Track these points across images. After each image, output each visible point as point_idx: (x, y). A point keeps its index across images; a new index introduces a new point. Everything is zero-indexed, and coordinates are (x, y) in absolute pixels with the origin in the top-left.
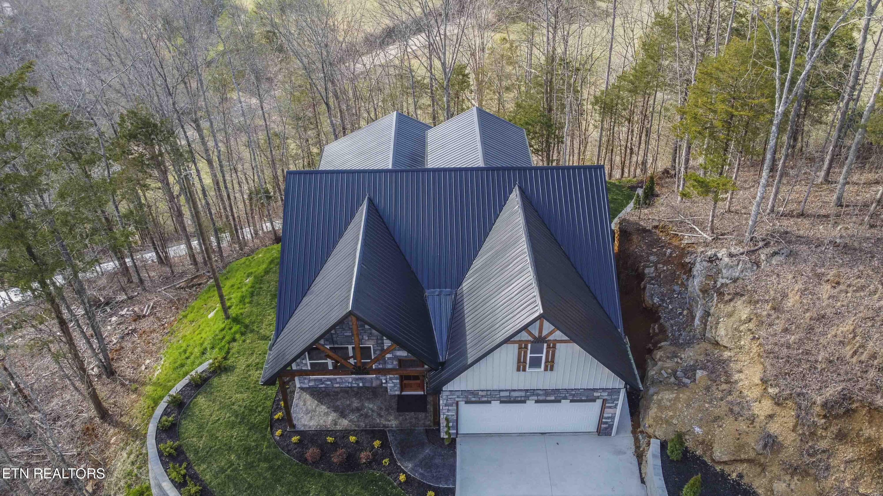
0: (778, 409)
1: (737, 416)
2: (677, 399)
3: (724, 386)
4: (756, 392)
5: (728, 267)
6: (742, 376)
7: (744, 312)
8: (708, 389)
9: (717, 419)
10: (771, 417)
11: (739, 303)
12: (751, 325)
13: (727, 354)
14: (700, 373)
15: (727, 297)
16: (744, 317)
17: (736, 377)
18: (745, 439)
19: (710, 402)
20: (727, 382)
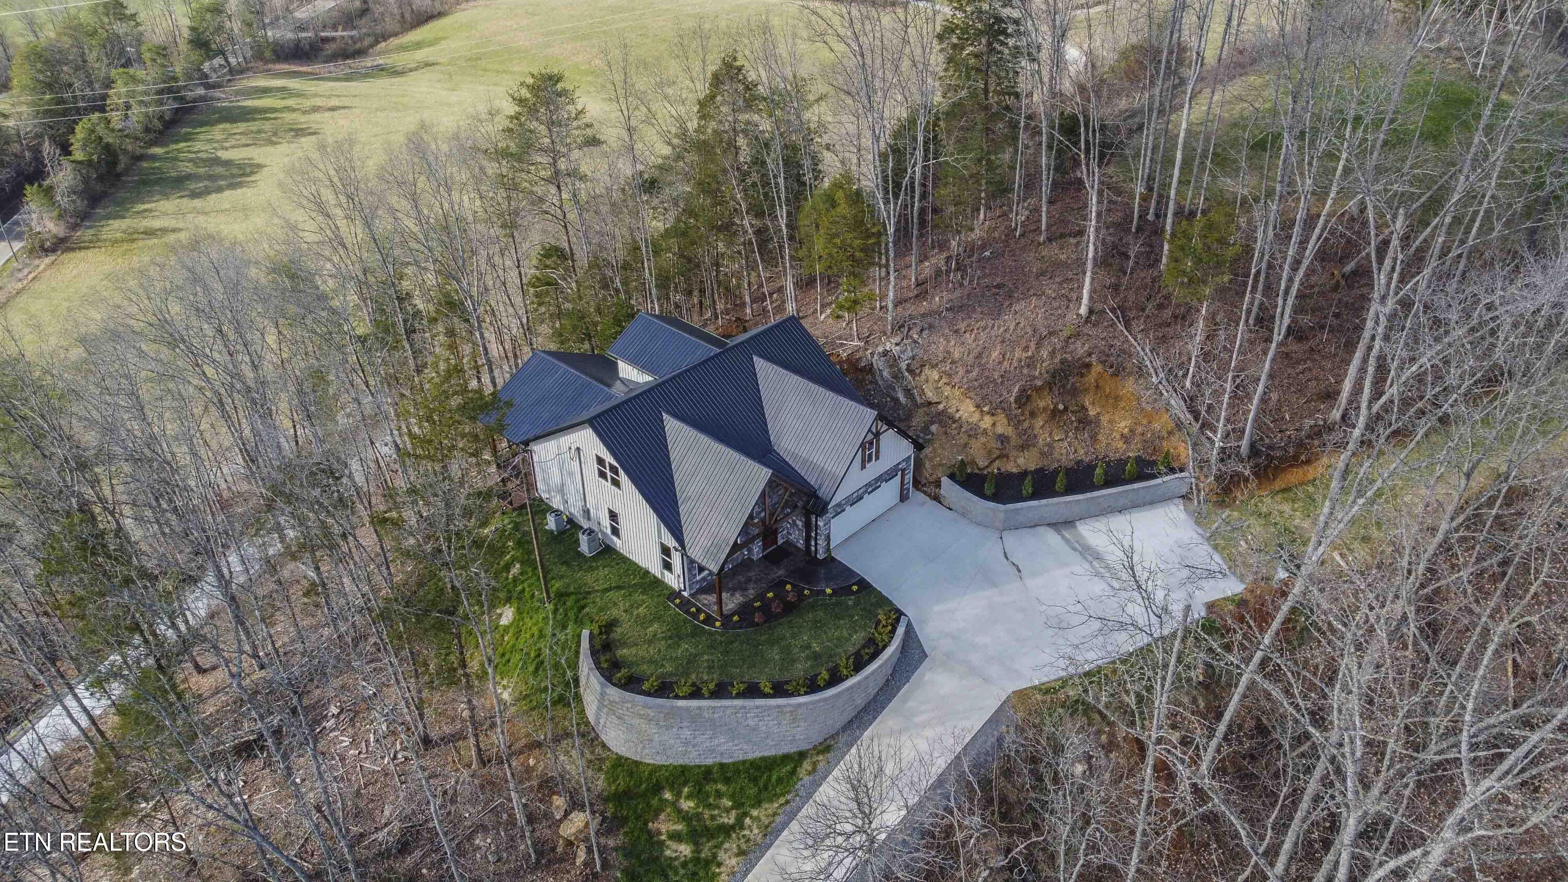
0: (995, 418)
1: (975, 436)
2: (934, 449)
3: (954, 426)
4: (977, 416)
5: (902, 352)
6: (961, 413)
7: (935, 375)
8: (946, 433)
9: (966, 445)
10: (994, 424)
11: (927, 370)
12: (944, 380)
13: (941, 407)
14: (934, 428)
15: (918, 371)
16: (937, 377)
17: (958, 415)
18: (989, 446)
19: (953, 439)
20: (954, 422)
